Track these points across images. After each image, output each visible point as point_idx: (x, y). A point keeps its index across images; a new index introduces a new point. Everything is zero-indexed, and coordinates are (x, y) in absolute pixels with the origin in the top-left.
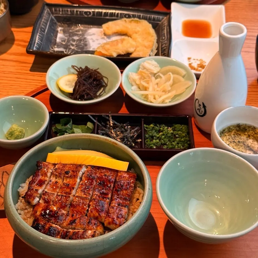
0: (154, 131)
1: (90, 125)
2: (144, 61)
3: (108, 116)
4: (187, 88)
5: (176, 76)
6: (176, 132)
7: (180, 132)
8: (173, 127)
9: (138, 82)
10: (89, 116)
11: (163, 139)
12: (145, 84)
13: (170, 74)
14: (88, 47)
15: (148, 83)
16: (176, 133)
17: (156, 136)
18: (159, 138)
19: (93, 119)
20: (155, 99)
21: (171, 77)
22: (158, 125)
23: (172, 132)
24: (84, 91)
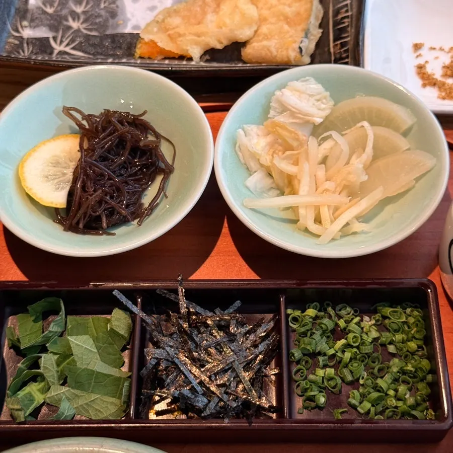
0: (317, 335)
1: (119, 321)
2: (282, 86)
3: (175, 291)
4: (417, 180)
5: (383, 131)
6: (388, 334)
7: (399, 337)
8: (378, 316)
9: (266, 160)
10: (116, 293)
11: (346, 366)
12: (288, 168)
13: (362, 126)
14: (119, 19)
15: (296, 163)
16: (389, 340)
17: (325, 355)
18: (336, 362)
19: (129, 304)
20: (318, 220)
21: (366, 136)
22: (330, 309)
23: (374, 334)
24: (100, 202)
